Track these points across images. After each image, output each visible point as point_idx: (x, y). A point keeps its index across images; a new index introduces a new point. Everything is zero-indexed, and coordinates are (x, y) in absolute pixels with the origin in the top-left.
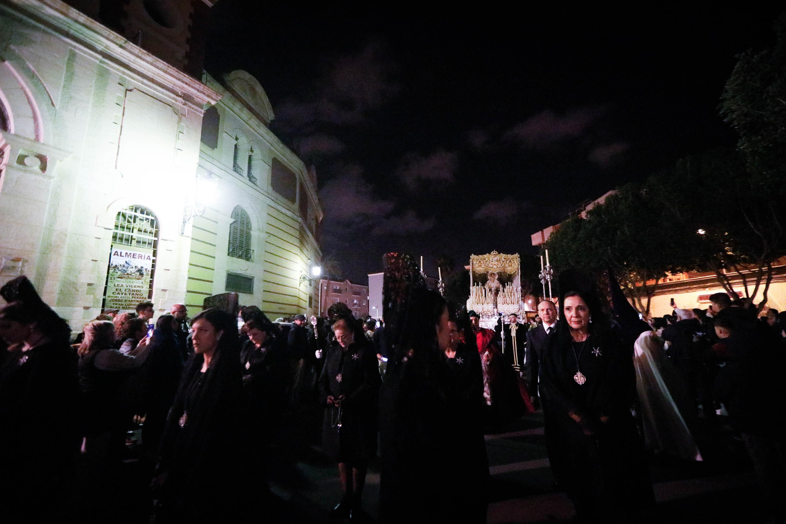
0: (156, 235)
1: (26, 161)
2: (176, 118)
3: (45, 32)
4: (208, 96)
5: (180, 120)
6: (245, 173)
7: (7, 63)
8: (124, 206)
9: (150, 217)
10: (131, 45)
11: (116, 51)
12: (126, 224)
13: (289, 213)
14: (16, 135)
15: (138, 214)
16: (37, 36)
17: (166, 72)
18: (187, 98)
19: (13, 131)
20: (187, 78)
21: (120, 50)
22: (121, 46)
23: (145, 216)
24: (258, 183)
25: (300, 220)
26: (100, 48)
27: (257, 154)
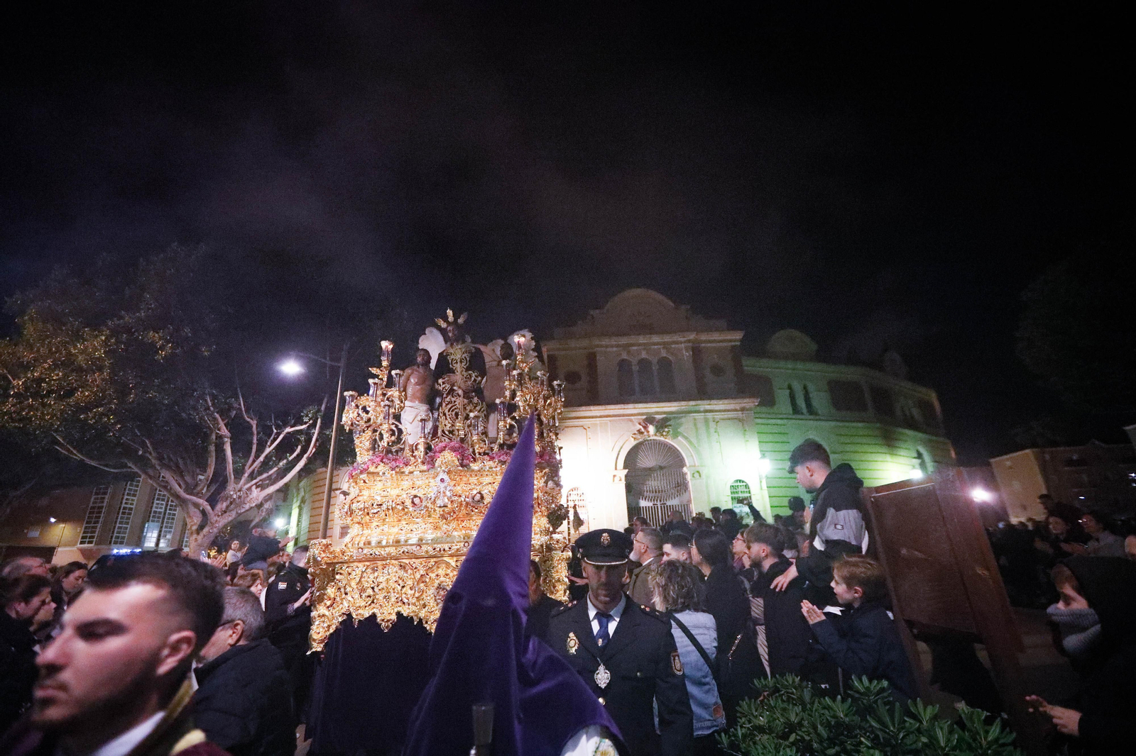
0: (750, 493)
1: (695, 475)
2: (741, 424)
3: (685, 417)
4: (754, 402)
5: (743, 425)
6: (805, 411)
7: (679, 438)
8: (731, 482)
9: (744, 484)
10: (713, 402)
11: (708, 407)
12: (735, 490)
13: (860, 425)
14: (690, 466)
15: (739, 484)
16: (683, 420)
17: (729, 404)
18: (743, 410)
19: (688, 465)
20: (737, 401)
21: (709, 406)
22: (709, 404)
23: (741, 484)
24: (820, 412)
25: (878, 425)
26: (702, 409)
27: (811, 387)
